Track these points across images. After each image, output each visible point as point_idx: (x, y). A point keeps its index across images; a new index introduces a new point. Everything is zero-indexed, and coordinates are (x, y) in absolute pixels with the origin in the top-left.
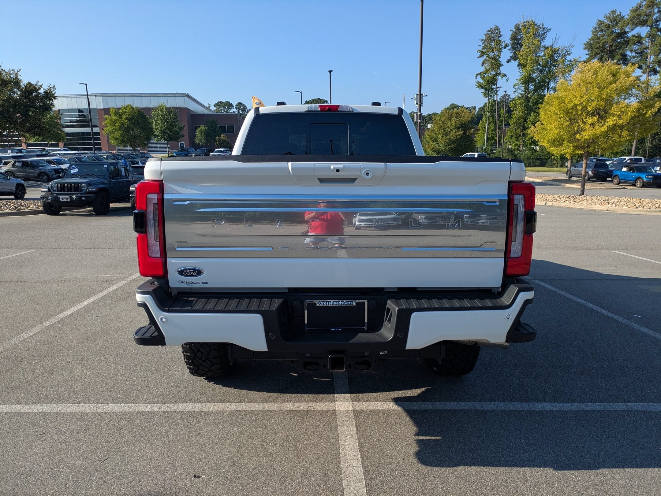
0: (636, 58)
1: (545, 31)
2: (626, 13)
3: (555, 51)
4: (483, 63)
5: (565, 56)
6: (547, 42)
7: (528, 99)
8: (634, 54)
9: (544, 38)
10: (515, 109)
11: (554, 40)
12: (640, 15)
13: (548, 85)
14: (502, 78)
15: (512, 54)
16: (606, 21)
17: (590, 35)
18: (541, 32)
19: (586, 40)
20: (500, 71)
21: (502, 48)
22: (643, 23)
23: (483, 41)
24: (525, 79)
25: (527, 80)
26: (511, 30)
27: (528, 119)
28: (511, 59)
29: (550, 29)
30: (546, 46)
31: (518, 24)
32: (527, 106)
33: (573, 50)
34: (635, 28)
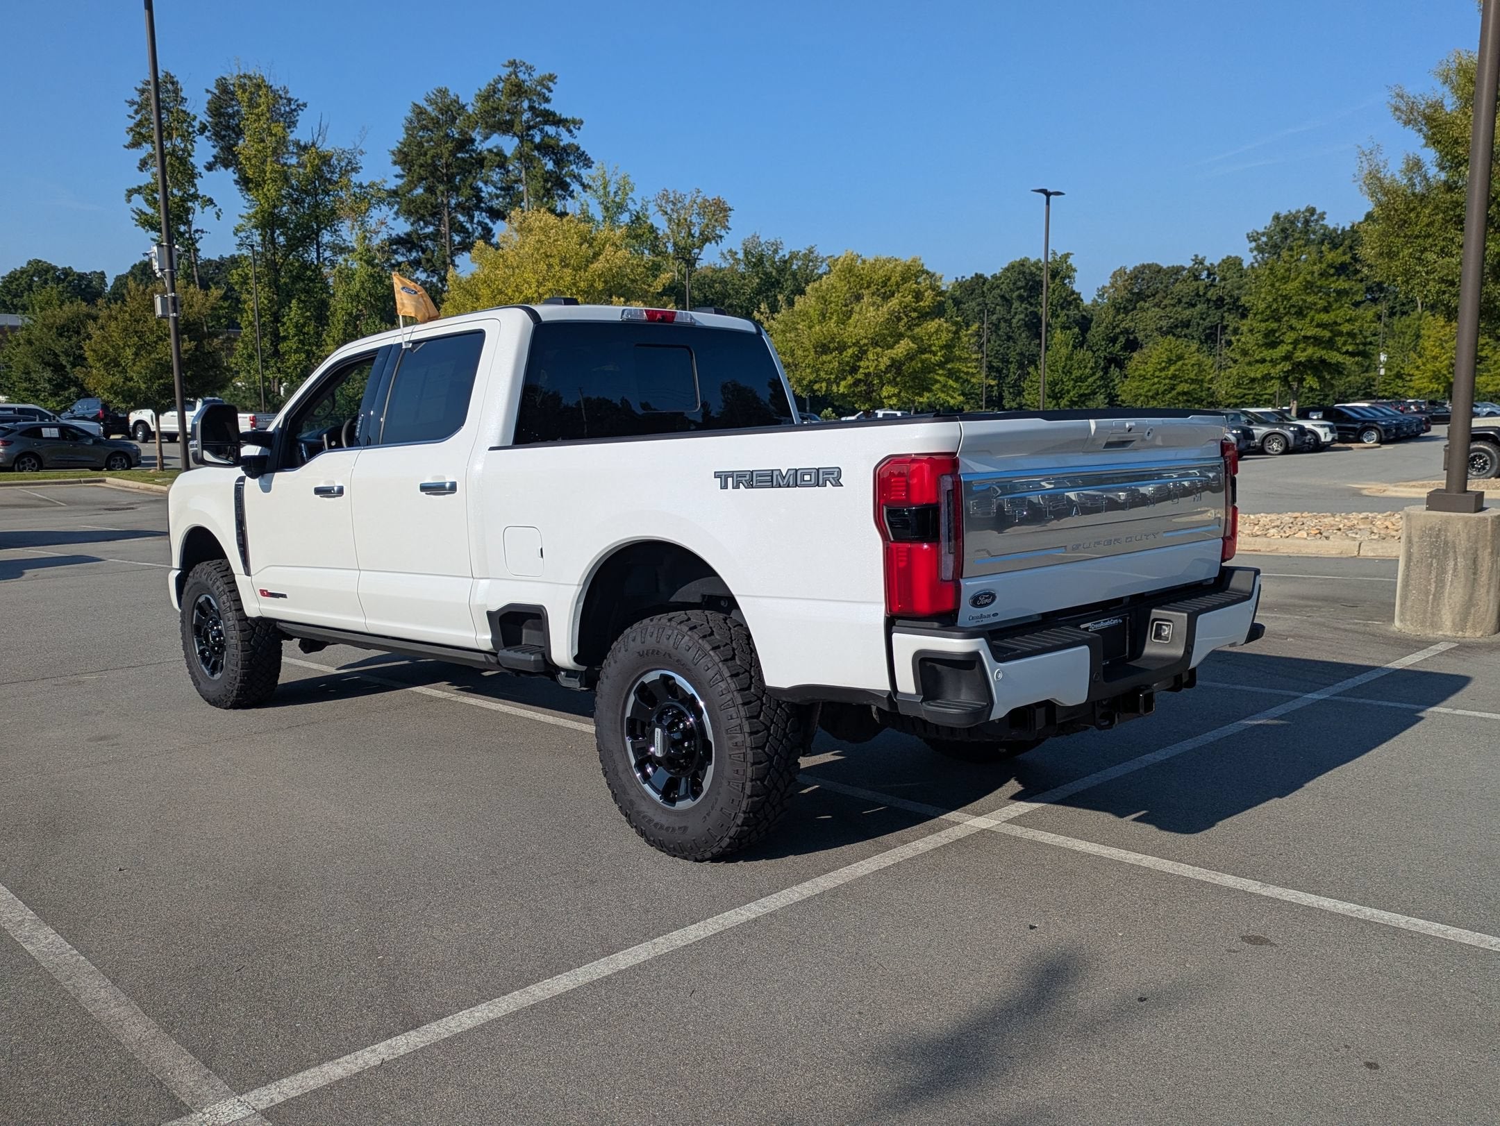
0: (501, 199)
1: (293, 107)
2: (469, 99)
3: (326, 159)
4: (143, 165)
5: (347, 171)
6: (302, 133)
7: (273, 266)
8: (491, 189)
9: (293, 122)
10: (247, 290)
11: (316, 130)
12: (497, 109)
13: (318, 236)
14: (203, 208)
15: (217, 149)
16: (429, 109)
17: (402, 136)
18: (282, 108)
19: (395, 146)
20: (197, 190)
21: (194, 132)
22: (505, 127)
23: (136, 107)
24: (263, 217)
25: (269, 222)
26: (208, 91)
27: (284, 316)
28: (216, 162)
29: (305, 105)
30: (302, 143)
31: (225, 79)
32: (274, 284)
33: (362, 161)
34: (491, 134)
